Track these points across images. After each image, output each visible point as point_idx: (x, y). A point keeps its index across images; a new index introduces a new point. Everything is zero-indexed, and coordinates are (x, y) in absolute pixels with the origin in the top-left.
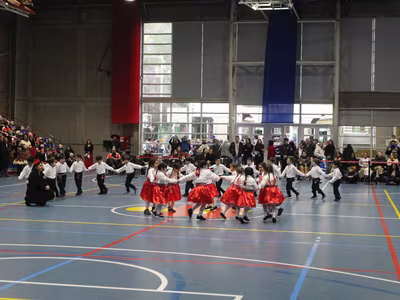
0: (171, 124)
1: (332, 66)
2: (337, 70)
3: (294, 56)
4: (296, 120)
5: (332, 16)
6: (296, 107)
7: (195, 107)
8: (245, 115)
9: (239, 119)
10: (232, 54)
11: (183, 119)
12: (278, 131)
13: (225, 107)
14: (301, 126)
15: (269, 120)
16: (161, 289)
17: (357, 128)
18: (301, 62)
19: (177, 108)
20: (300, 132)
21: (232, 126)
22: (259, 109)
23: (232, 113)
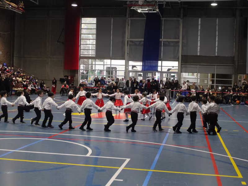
0: (95, 70)
1: (178, 42)
2: (180, 44)
3: (159, 36)
4: (159, 69)
5: (179, 16)
6: (160, 63)
7: (107, 62)
8: (133, 66)
9: (130, 69)
10: (127, 35)
11: (101, 68)
12: (150, 75)
13: (123, 62)
14: (162, 73)
15: (146, 69)
16: (88, 155)
17: (191, 74)
18: (162, 40)
19: (98, 62)
20: (162, 76)
21: (127, 72)
22: (140, 63)
23: (127, 65)
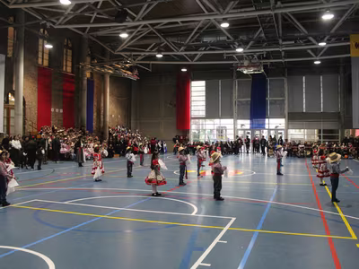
0: (205, 130)
1: (284, 100)
2: (286, 102)
3: (265, 96)
4: (267, 127)
5: (284, 75)
6: (267, 120)
7: (217, 121)
8: (242, 125)
9: (239, 127)
11: (211, 127)
12: (257, 132)
13: (231, 121)
14: (269, 130)
15: (253, 128)
17: (297, 130)
18: (269, 99)
19: (208, 121)
20: (269, 132)
21: (236, 130)
22: (248, 122)
23: (235, 124)
